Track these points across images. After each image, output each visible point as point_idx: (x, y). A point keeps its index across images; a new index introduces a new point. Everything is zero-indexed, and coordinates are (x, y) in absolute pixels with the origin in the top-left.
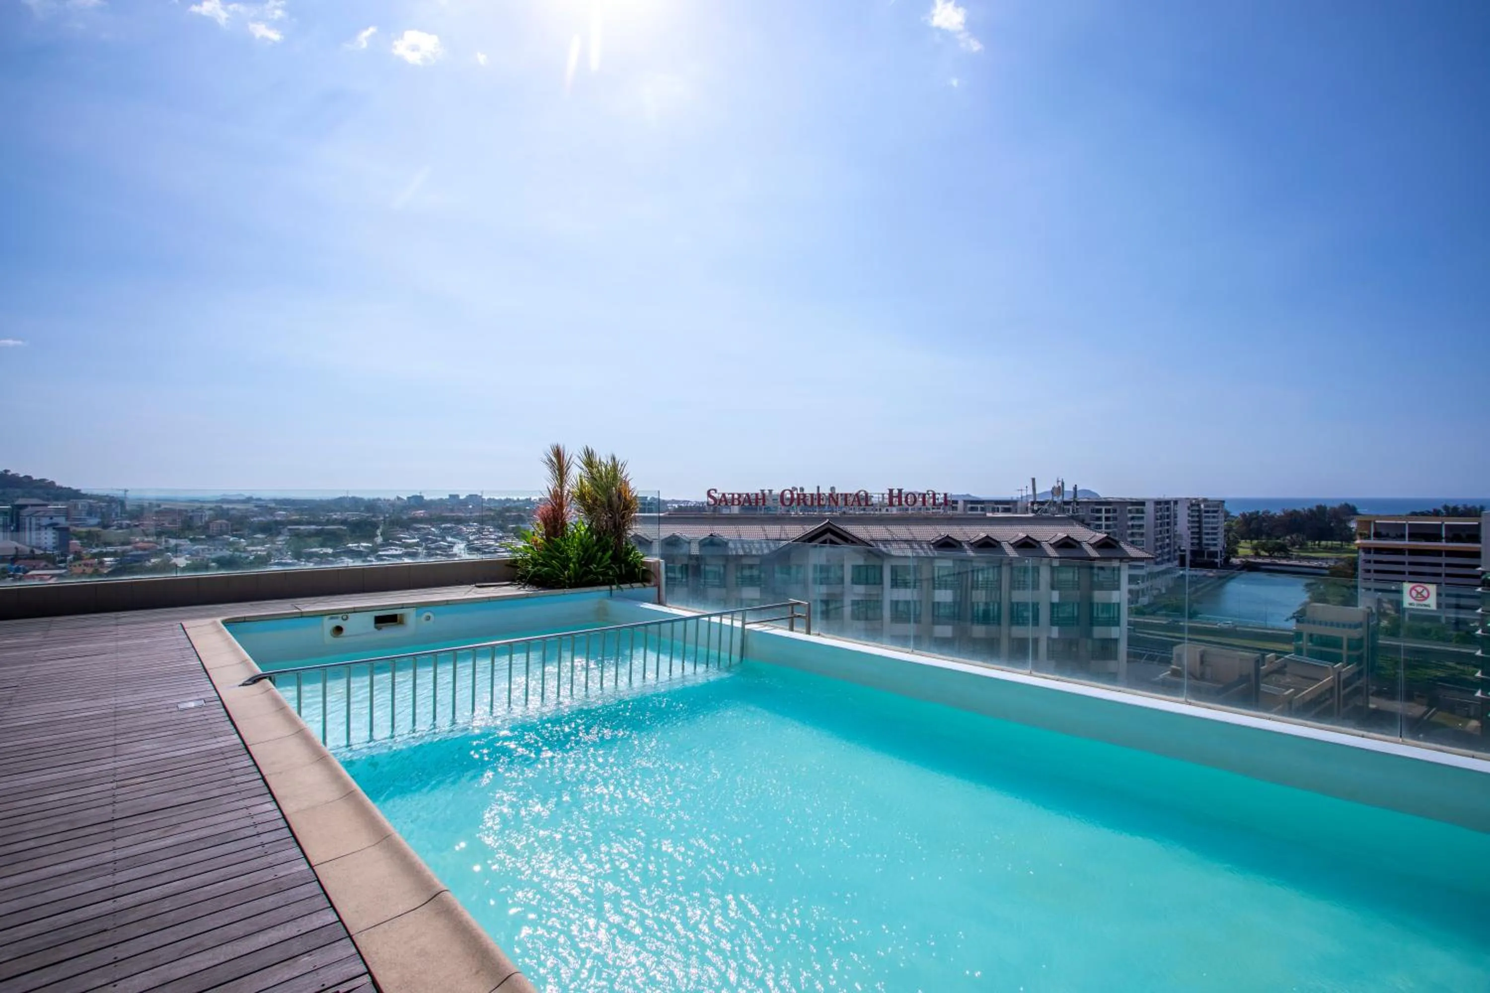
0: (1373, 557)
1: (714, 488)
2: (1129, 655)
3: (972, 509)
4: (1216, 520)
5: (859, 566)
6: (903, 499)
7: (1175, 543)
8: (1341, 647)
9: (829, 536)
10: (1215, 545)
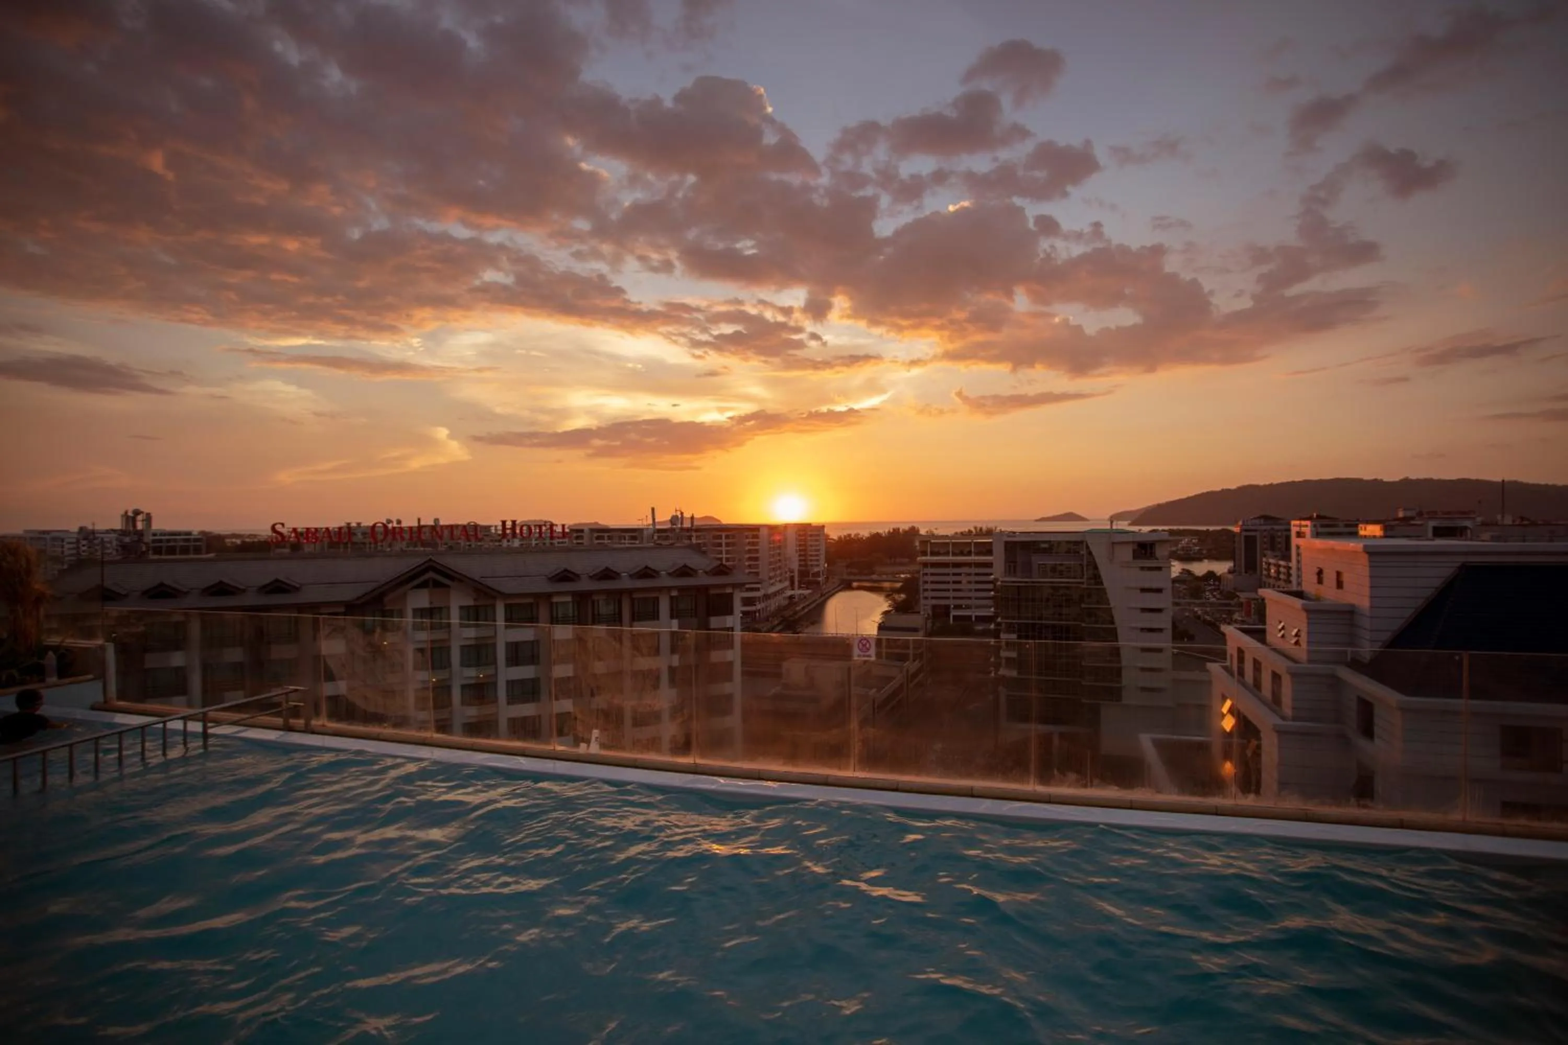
0: (930, 570)
1: (282, 522)
2: (744, 673)
3: (598, 538)
4: (817, 543)
5: (468, 607)
6: (518, 531)
7: (786, 565)
8: (908, 648)
9: (430, 575)
10: (818, 566)
